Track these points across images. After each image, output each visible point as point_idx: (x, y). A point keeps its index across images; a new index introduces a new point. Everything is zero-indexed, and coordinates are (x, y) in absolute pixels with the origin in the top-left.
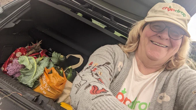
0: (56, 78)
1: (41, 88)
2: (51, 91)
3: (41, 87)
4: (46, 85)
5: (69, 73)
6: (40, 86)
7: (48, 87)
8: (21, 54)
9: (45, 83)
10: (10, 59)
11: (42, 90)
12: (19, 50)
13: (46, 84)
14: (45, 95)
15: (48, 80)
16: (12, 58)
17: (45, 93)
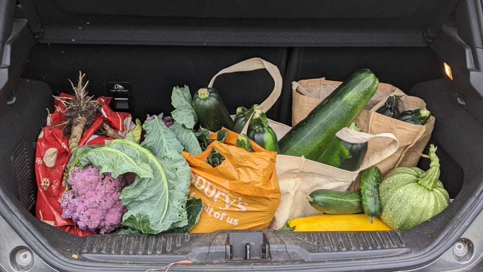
0: (250, 164)
1: (216, 213)
2: (250, 209)
3: (212, 213)
4: (227, 200)
5: (264, 132)
6: (210, 211)
7: (237, 203)
8: (55, 152)
9: (217, 196)
10: (43, 184)
11: (221, 219)
12: (43, 144)
13: (225, 198)
14: (237, 226)
15: (226, 184)
16: (45, 180)
17: (236, 222)
